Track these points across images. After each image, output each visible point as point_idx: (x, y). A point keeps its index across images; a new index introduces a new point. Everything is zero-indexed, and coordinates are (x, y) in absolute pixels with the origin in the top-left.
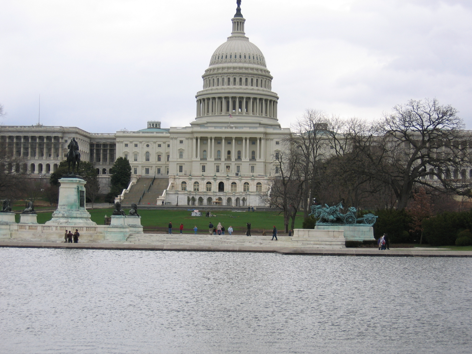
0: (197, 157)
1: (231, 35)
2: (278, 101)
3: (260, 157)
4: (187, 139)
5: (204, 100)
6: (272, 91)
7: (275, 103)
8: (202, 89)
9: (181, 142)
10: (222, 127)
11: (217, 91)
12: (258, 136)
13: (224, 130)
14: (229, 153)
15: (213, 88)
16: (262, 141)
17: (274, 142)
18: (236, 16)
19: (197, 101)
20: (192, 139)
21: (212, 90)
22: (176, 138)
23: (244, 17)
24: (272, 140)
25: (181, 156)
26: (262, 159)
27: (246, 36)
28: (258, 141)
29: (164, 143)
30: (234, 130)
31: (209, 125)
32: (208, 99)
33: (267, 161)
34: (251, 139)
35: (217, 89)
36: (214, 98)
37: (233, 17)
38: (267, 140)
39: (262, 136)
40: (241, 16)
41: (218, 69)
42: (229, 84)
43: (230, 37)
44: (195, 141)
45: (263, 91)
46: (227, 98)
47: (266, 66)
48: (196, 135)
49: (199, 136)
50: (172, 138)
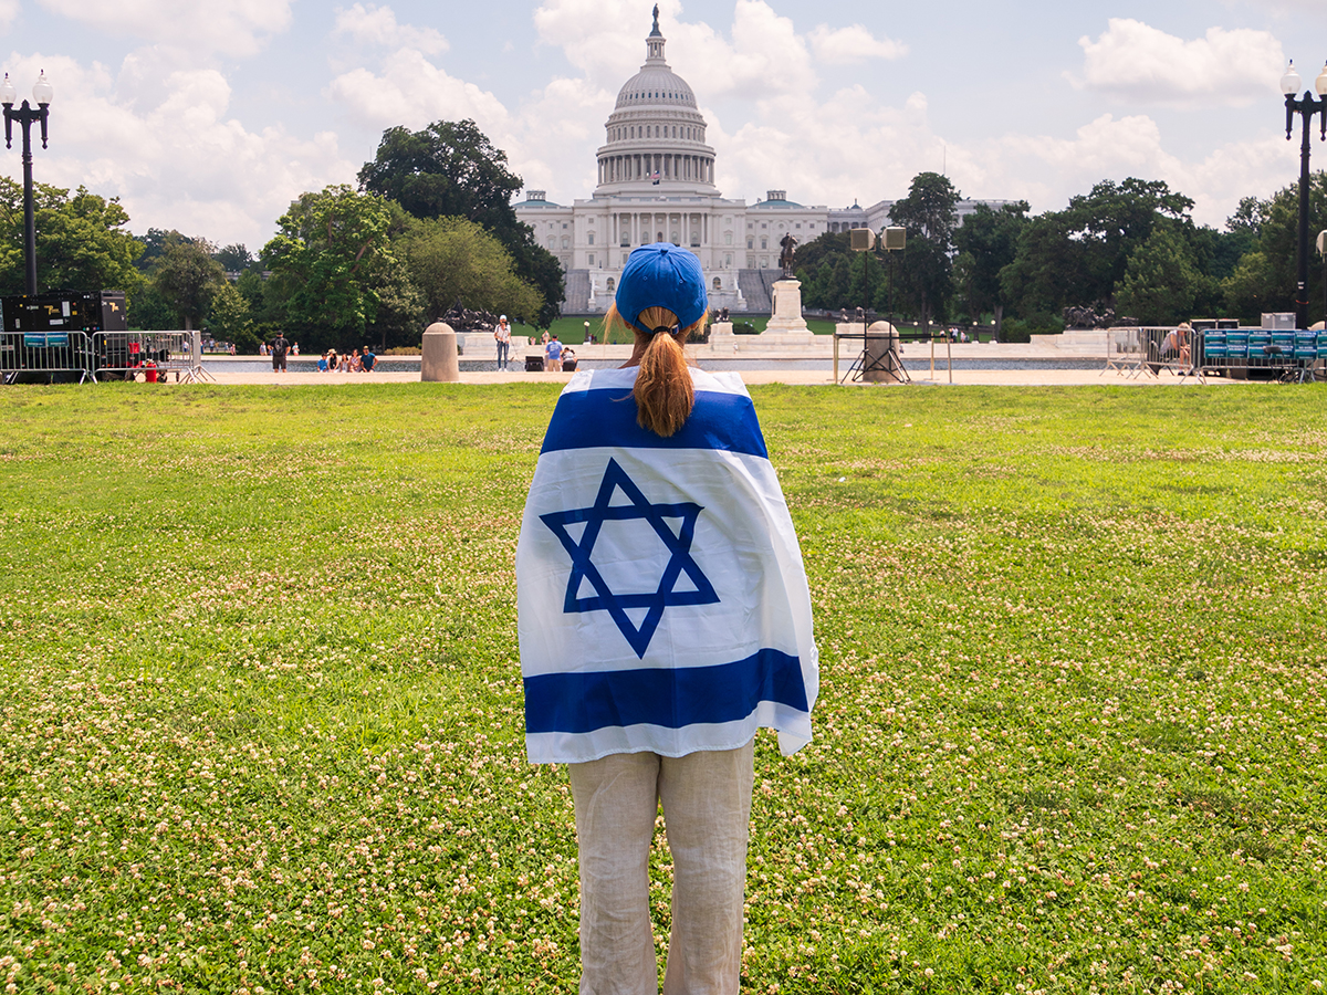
0: (615, 242)
1: (645, 63)
2: (715, 158)
3: (706, 242)
4: (599, 216)
5: (606, 160)
6: (707, 144)
7: (710, 161)
8: (605, 144)
9: (591, 221)
10: (650, 198)
11: (623, 147)
12: (702, 211)
13: (653, 202)
14: (660, 235)
15: (620, 142)
16: (709, 218)
17: (722, 220)
18: (652, 34)
19: (600, 161)
20: (606, 216)
21: (616, 145)
22: (583, 216)
23: (664, 36)
24: (720, 216)
25: (591, 242)
26: (709, 245)
27: (666, 63)
28: (703, 218)
29: (558, 222)
30: (668, 202)
31: (623, 195)
32: (612, 159)
33: (715, 247)
34: (692, 215)
35: (624, 144)
36: (620, 158)
37: (648, 36)
38: (714, 216)
39: (708, 211)
40: (660, 34)
41: (626, 114)
42: (640, 137)
43: (646, 66)
44: (612, 218)
45: (691, 144)
46: (637, 156)
47: (696, 108)
48: (613, 211)
49: (618, 211)
50: (578, 216)
